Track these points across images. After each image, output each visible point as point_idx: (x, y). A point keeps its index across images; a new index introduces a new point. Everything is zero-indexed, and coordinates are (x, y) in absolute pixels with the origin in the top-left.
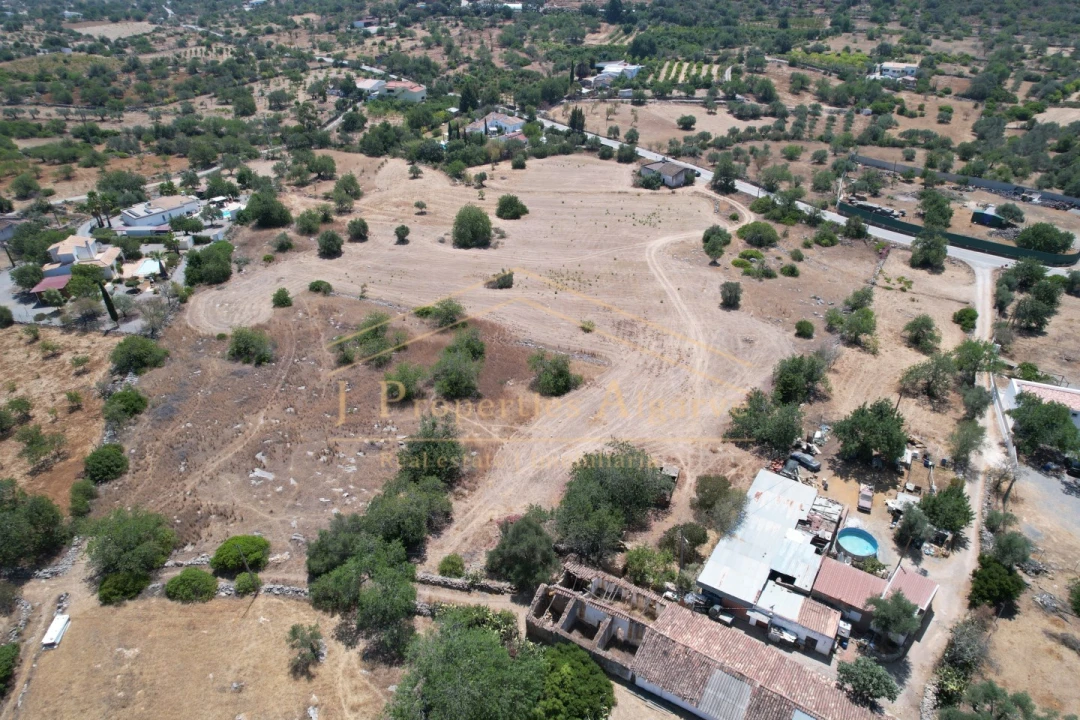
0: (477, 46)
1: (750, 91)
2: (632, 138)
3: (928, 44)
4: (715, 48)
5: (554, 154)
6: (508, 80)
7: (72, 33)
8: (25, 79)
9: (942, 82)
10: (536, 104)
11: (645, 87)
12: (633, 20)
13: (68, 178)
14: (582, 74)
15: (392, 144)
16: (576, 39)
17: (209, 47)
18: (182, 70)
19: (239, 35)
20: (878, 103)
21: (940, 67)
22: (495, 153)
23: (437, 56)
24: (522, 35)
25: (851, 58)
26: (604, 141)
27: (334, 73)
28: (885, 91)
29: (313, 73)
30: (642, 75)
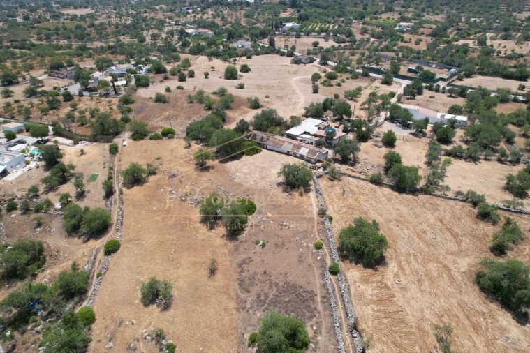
0: (234, 17)
1: (344, 33)
2: (293, 48)
3: (423, 16)
4: (334, 18)
5: (263, 54)
6: (247, 30)
7: (61, 13)
8: (49, 30)
9: (421, 30)
10: (257, 38)
11: (301, 32)
12: (301, 7)
13: (82, 61)
14: (277, 27)
15: (201, 51)
16: (277, 14)
17: (121, 18)
18: (113, 26)
19: (132, 13)
20: (394, 37)
21: (424, 25)
22: (240, 53)
23: (218, 21)
24: (254, 13)
25: (388, 21)
26: (282, 50)
27: (175, 27)
28: (398, 33)
29: (167, 28)
30: (301, 28)
